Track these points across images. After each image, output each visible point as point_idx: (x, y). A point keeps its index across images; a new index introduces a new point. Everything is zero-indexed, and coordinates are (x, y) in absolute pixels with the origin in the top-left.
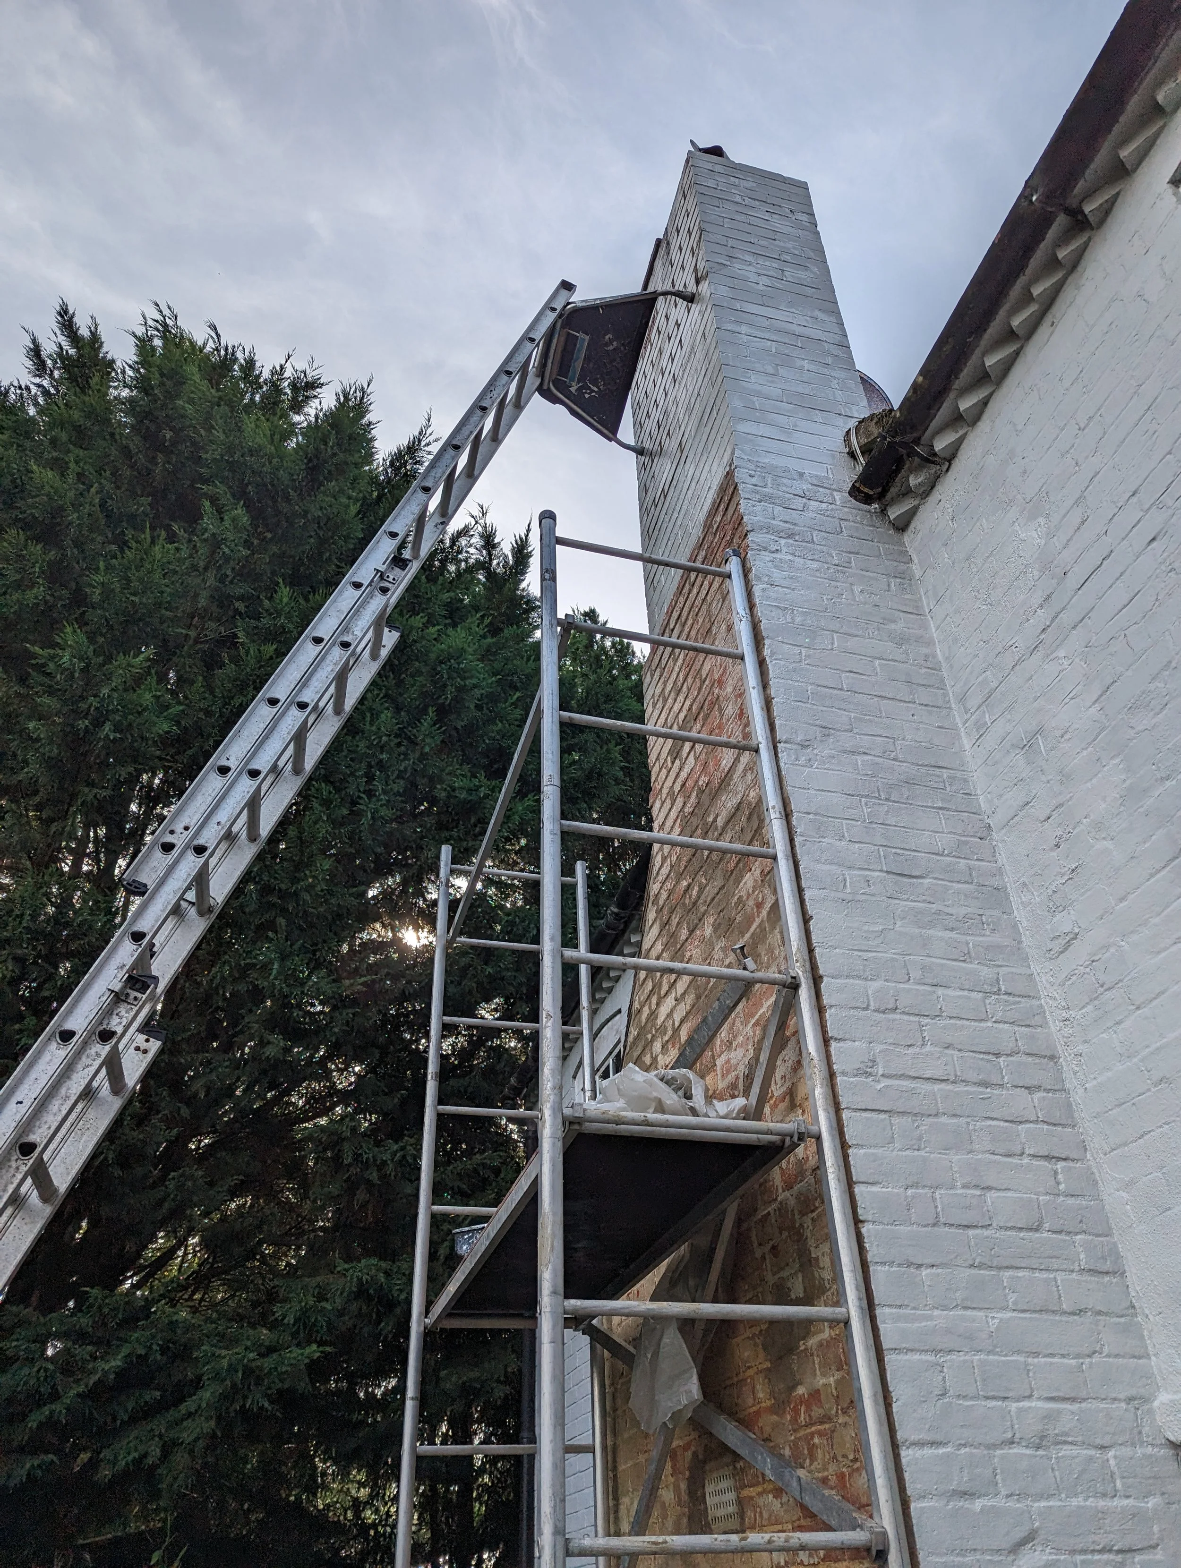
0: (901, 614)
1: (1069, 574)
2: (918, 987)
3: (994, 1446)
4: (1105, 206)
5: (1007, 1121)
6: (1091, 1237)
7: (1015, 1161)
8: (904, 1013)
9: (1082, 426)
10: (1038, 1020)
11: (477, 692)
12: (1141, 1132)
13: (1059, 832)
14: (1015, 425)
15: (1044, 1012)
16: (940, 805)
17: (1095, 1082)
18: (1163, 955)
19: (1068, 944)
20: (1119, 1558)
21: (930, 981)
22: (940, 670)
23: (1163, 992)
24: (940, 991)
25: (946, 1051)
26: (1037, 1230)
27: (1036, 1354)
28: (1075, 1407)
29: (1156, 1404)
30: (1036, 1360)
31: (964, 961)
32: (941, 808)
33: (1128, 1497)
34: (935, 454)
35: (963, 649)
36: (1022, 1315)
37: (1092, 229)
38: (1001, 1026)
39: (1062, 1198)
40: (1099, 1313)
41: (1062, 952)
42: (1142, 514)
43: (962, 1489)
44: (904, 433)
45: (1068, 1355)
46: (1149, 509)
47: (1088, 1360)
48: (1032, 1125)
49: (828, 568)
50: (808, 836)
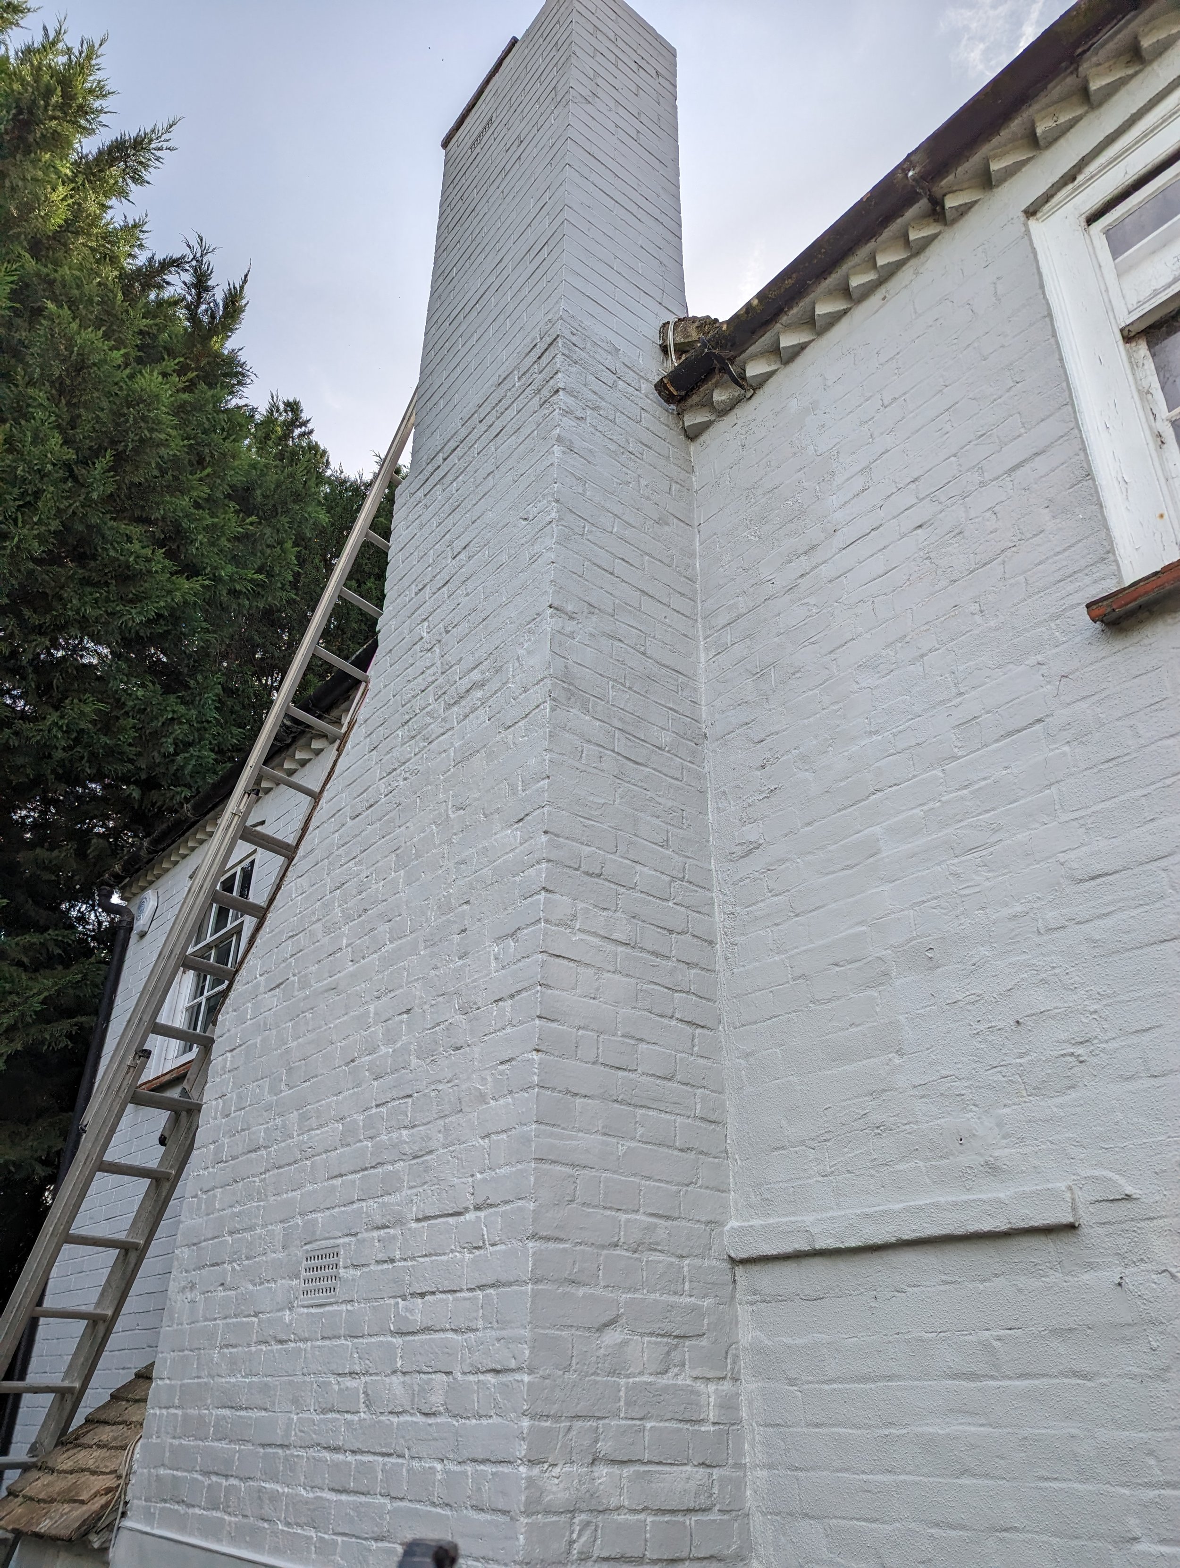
0: (675, 520)
1: (838, 533)
2: (621, 860)
3: (603, 1247)
4: (962, 208)
5: (666, 988)
6: (708, 1092)
7: (666, 1021)
8: (606, 880)
9: (886, 403)
10: (705, 910)
11: (163, 451)
12: (771, 1015)
13: (768, 755)
14: (825, 379)
15: (713, 904)
16: (671, 705)
17: (742, 969)
18: (830, 877)
19: (750, 852)
20: (675, 1341)
21: (632, 858)
22: (695, 582)
23: (822, 907)
24: (638, 867)
25: (632, 920)
26: (669, 1080)
27: (649, 1178)
28: (669, 1223)
29: (726, 1228)
30: (648, 1183)
31: (662, 846)
32: (671, 709)
33: (691, 1296)
34: (744, 378)
35: (721, 570)
36: (645, 1146)
37: (946, 224)
38: (678, 908)
39: (693, 1058)
40: (701, 1153)
41: (743, 857)
42: (916, 501)
43: (572, 1277)
44: (724, 347)
45: (672, 1182)
46: (923, 498)
47: (685, 1189)
48: (684, 995)
49: (623, 453)
50: (559, 702)
